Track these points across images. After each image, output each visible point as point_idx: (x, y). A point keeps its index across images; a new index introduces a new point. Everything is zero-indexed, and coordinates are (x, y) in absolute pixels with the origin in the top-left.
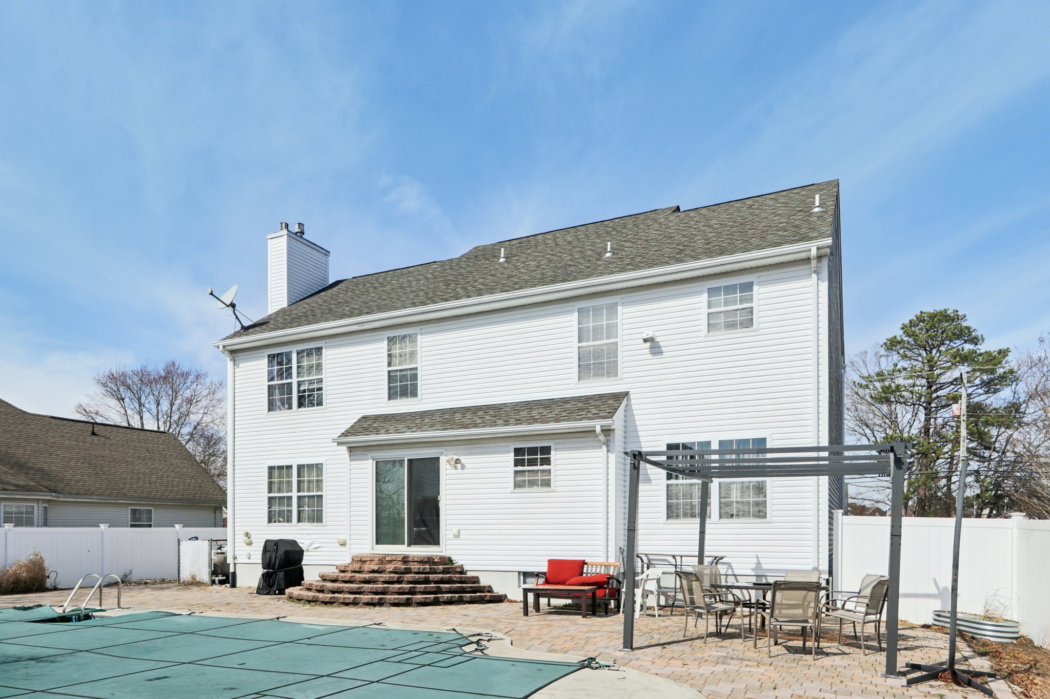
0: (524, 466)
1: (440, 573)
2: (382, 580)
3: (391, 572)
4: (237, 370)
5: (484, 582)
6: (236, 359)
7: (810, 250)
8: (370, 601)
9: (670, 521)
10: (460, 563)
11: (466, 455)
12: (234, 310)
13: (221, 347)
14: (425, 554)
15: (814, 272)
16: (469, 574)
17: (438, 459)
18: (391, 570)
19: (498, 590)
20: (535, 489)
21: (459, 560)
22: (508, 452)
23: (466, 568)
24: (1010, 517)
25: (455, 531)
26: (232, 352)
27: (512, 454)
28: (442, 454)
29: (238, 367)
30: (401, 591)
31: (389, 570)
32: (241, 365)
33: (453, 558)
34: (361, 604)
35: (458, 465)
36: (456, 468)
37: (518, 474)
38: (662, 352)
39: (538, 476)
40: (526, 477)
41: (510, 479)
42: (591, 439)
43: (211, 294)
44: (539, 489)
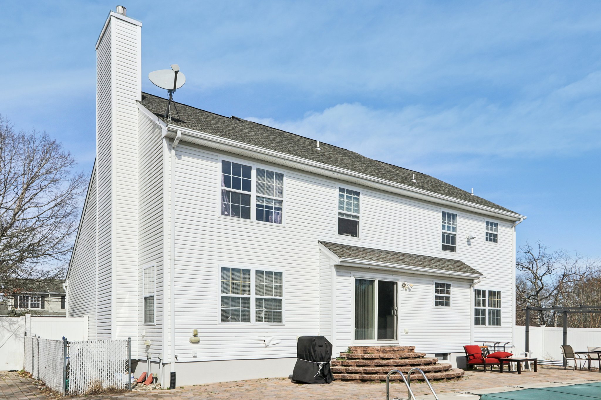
0: (439, 293)
6: (178, 149)
7: (520, 219)
14: (389, 345)
15: (514, 227)
17: (397, 282)
20: (442, 306)
22: (432, 284)
25: (406, 329)
27: (434, 286)
28: (399, 280)
29: (180, 159)
35: (408, 290)
36: (406, 290)
37: (436, 297)
38: (470, 245)
39: (443, 300)
40: (440, 299)
41: (434, 300)
42: (466, 283)
43: (176, 72)
44: (444, 307)
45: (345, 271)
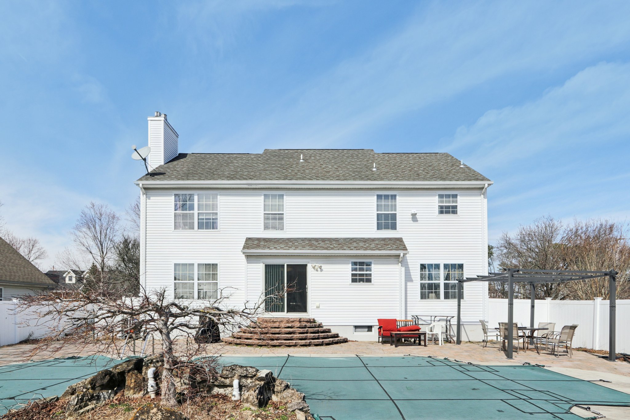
0: (357, 271)
1: (317, 327)
2: (299, 332)
3: (298, 327)
4: (148, 201)
5: (334, 331)
6: (147, 194)
7: (485, 185)
8: (305, 344)
9: (422, 300)
10: (320, 322)
11: (323, 264)
12: (145, 162)
13: (141, 185)
14: (298, 317)
15: (483, 194)
16: (325, 328)
17: (306, 265)
18: (298, 326)
19: (342, 336)
20: (361, 283)
21: (319, 321)
22: (348, 264)
23: (323, 324)
24: (545, 299)
25: (317, 304)
26: (145, 189)
27: (351, 265)
28: (309, 263)
29: (149, 199)
30: (314, 337)
31: (297, 326)
32: (151, 198)
33: (316, 319)
34: (299, 346)
35: (319, 269)
36: (317, 270)
37: (353, 275)
38: (417, 221)
39: (364, 277)
40: (359, 277)
41: (350, 278)
42: (393, 259)
43: (135, 150)
44: (365, 283)
45: (256, 259)
